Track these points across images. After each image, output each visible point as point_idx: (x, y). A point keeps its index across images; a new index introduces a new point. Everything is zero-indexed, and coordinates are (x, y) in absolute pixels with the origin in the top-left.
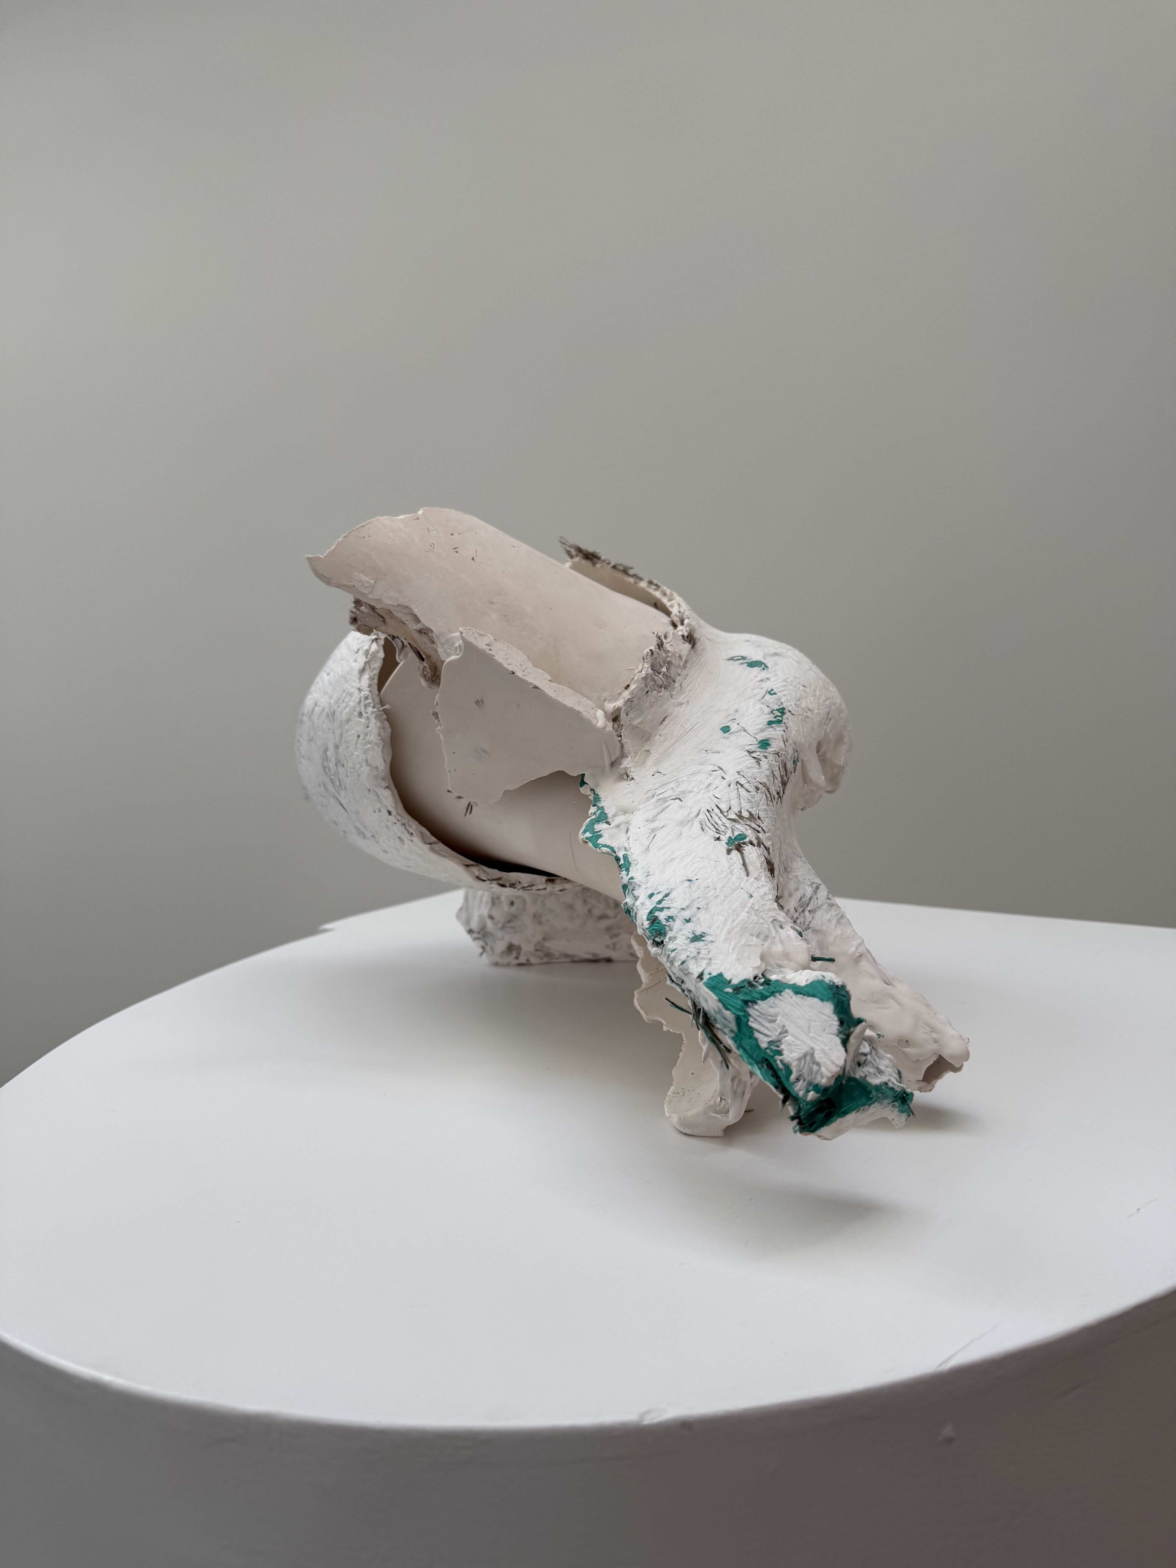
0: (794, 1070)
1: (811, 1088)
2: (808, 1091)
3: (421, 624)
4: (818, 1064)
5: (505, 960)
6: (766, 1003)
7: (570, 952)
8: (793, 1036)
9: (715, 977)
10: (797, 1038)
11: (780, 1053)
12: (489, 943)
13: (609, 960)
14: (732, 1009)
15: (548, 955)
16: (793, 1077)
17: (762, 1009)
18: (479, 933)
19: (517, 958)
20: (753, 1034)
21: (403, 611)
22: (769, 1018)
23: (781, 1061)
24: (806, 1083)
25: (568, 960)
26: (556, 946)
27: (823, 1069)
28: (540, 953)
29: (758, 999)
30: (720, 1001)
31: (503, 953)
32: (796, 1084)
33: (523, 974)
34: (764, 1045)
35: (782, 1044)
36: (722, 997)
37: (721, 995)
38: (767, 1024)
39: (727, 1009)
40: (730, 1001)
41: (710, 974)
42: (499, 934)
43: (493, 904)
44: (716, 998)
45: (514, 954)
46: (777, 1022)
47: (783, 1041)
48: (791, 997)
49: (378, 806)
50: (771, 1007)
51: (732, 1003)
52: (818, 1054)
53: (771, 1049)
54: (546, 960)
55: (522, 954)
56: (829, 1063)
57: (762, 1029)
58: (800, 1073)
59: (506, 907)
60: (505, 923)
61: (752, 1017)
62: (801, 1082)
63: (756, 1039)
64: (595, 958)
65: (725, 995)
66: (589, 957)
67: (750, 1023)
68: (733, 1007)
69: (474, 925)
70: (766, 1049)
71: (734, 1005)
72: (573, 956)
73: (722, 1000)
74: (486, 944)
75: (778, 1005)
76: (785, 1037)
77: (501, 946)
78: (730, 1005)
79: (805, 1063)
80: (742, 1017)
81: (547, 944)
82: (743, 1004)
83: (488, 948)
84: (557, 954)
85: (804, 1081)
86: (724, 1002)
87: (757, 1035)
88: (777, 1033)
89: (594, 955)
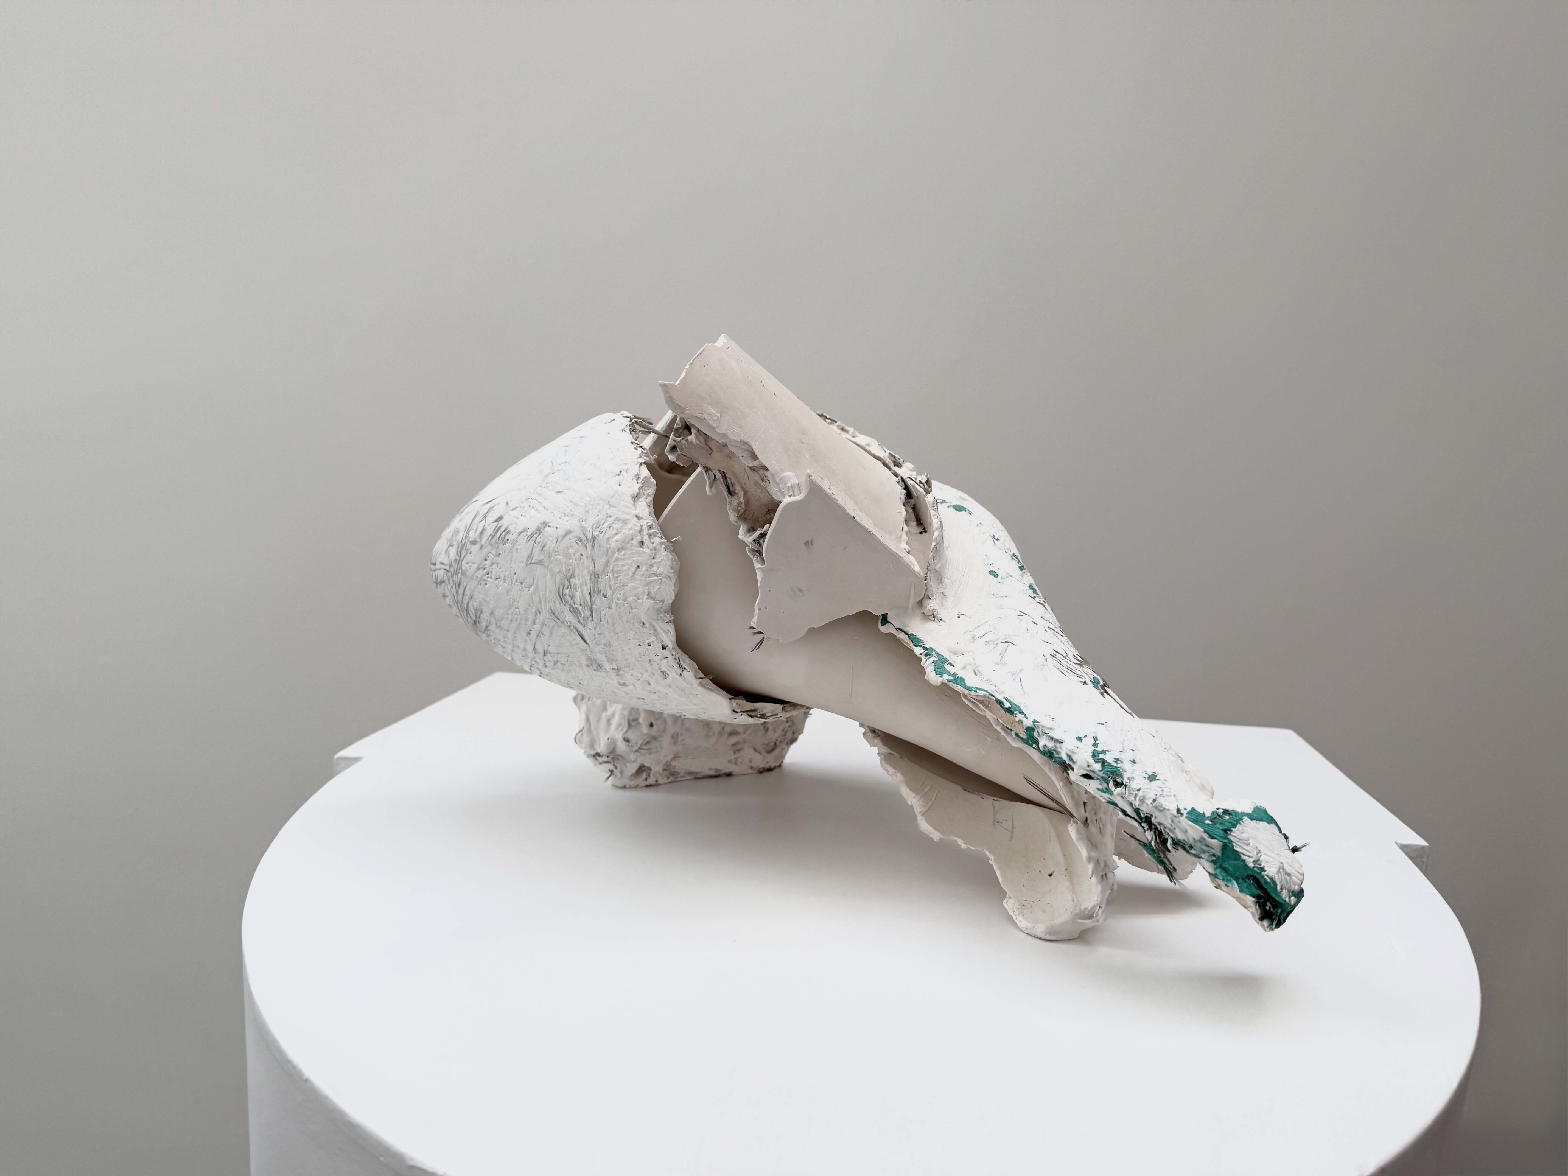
0: (1278, 882)
1: (1291, 894)
2: (1290, 897)
3: (758, 461)
4: (1289, 875)
5: (633, 783)
6: (1237, 830)
7: (694, 769)
8: (1266, 855)
9: (1190, 811)
10: (1269, 856)
11: (1263, 869)
12: (618, 766)
13: (729, 775)
14: (1218, 838)
15: (674, 774)
16: (1279, 887)
17: (1237, 835)
18: (608, 757)
19: (646, 780)
20: (1240, 856)
21: (743, 447)
22: (1245, 842)
23: (1267, 876)
24: (1287, 891)
25: (692, 777)
26: (682, 765)
27: (1294, 878)
28: (667, 773)
29: (1231, 827)
30: (1205, 832)
31: (632, 775)
32: (1282, 892)
33: (650, 796)
34: (1251, 865)
35: (1261, 862)
36: (1206, 829)
37: (1206, 827)
38: (1246, 847)
39: (1212, 838)
40: (1213, 831)
41: (1185, 809)
42: (632, 757)
43: (630, 726)
44: (1202, 830)
45: (644, 775)
46: (1251, 844)
47: (1261, 859)
48: (1250, 823)
49: (652, 639)
50: (1242, 833)
51: (1216, 833)
52: (1286, 866)
53: (1257, 867)
54: (671, 779)
55: (651, 775)
56: (1296, 873)
57: (1244, 852)
58: (1282, 884)
59: (645, 730)
60: (641, 745)
61: (1234, 843)
62: (1284, 890)
63: (1244, 861)
64: (717, 774)
65: (1207, 826)
66: (712, 773)
67: (1235, 848)
68: (1218, 835)
69: (602, 747)
70: (1254, 867)
71: (1218, 834)
72: (697, 773)
73: (1207, 831)
74: (616, 767)
75: (1246, 830)
76: (1261, 856)
77: (632, 768)
78: (1216, 834)
79: (1281, 875)
80: (1227, 843)
81: (673, 764)
82: (1223, 833)
83: (617, 772)
84: (682, 772)
85: (1286, 889)
86: (1209, 832)
87: (1243, 857)
88: (1255, 854)
89: (717, 770)
